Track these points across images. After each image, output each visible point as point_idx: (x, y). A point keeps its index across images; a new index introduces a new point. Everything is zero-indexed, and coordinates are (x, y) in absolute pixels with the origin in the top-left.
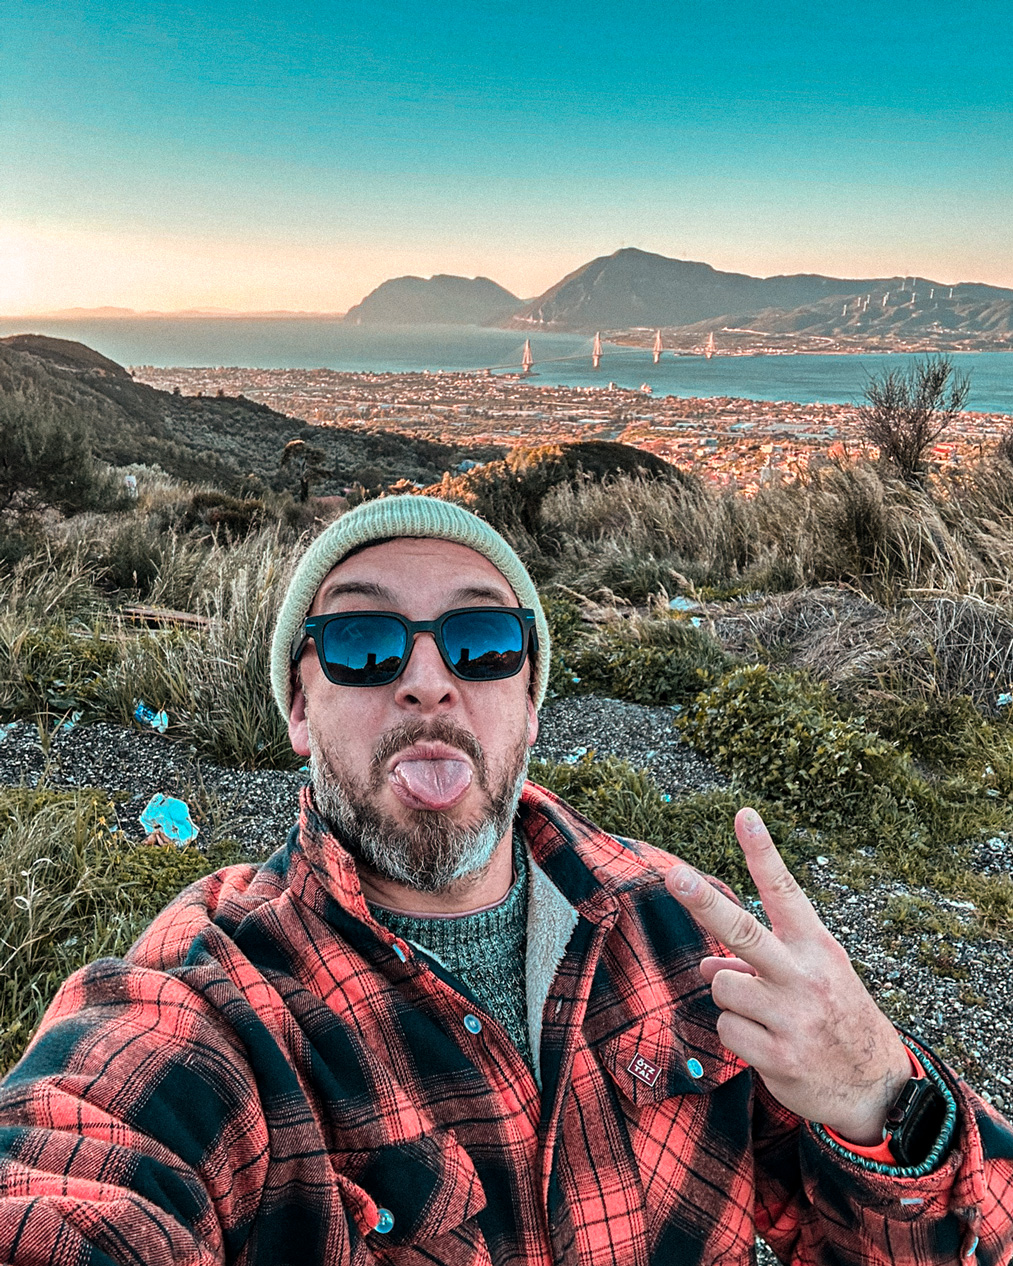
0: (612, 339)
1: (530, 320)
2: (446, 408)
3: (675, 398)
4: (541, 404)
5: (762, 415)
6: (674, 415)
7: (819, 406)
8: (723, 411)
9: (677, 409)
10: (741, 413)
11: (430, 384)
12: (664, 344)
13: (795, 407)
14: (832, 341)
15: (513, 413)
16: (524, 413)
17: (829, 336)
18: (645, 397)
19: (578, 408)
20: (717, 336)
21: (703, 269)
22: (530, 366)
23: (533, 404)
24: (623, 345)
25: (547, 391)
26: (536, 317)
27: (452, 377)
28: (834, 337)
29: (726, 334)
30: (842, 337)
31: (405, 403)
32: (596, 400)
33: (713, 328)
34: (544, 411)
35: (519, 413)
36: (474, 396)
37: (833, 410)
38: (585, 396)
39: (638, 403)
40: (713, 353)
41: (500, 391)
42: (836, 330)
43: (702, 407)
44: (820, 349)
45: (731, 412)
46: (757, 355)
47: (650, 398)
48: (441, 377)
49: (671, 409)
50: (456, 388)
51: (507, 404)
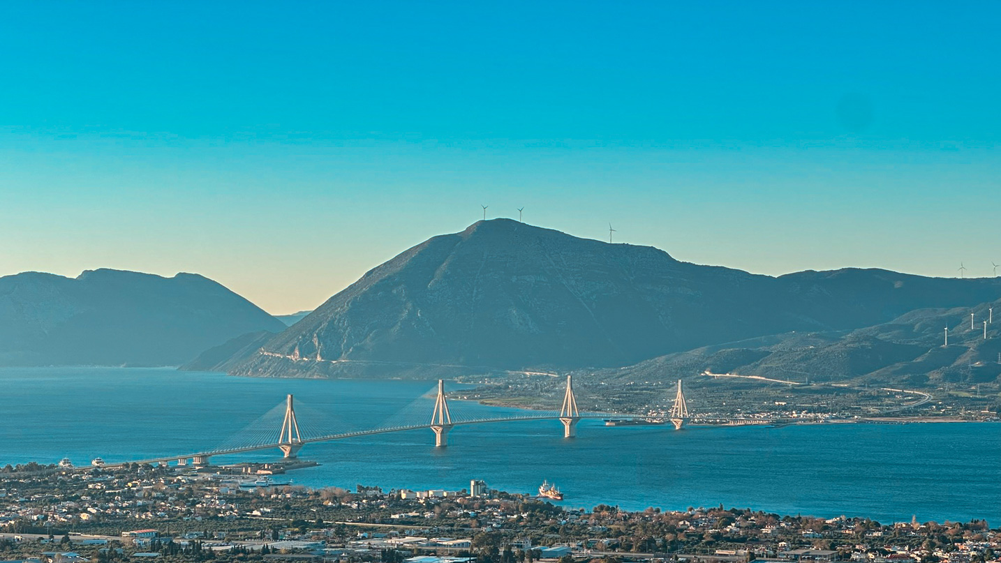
0: (471, 393)
1: (295, 357)
2: (105, 538)
3: (612, 510)
4: (320, 525)
5: (801, 544)
6: (613, 547)
7: (917, 526)
8: (717, 537)
9: (619, 533)
10: (756, 541)
11: (71, 488)
12: (581, 403)
13: (868, 528)
14: (927, 396)
15: (258, 546)
16: (283, 545)
17: (921, 386)
18: (548, 509)
19: (402, 534)
20: (691, 387)
21: (654, 258)
22: (294, 448)
23: (303, 527)
24: (496, 402)
25: (334, 498)
26: (307, 350)
27: (121, 474)
28: (932, 388)
29: (710, 384)
30: (949, 388)
31: (12, 530)
32: (442, 516)
33: (683, 371)
34: (326, 540)
35: (271, 544)
36: (170, 513)
37: (950, 532)
38: (418, 507)
39: (535, 523)
40: (685, 420)
41: (229, 500)
42: (933, 376)
43: (672, 530)
44: (906, 413)
45: (735, 541)
46: (777, 423)
47: (558, 511)
48: (96, 473)
49: (606, 534)
50: (129, 495)
51: (245, 525)
